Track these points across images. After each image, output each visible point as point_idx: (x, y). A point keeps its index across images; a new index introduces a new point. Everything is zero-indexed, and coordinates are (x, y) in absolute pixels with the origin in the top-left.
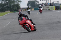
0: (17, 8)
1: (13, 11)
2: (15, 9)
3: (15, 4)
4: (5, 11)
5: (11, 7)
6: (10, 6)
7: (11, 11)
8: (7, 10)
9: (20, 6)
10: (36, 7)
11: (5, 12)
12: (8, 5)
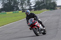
0: (53, 6)
1: (49, 9)
2: (51, 7)
3: (51, 2)
5: (47, 5)
6: (47, 3)
7: (47, 9)
8: (44, 8)
9: (56, 4)
11: (42, 10)
12: (44, 3)
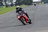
0: (30, 2)
1: (27, 5)
2: (28, 3)
4: (21, 5)
7: (25, 5)
8: (23, 4)
10: (45, 1)
